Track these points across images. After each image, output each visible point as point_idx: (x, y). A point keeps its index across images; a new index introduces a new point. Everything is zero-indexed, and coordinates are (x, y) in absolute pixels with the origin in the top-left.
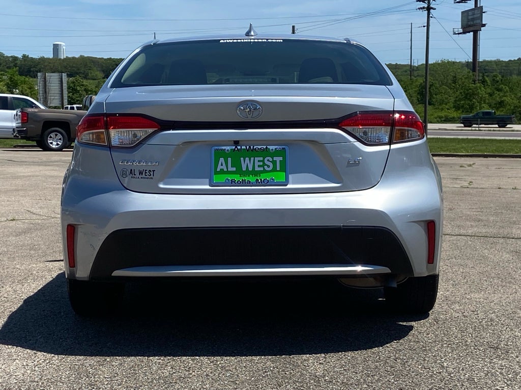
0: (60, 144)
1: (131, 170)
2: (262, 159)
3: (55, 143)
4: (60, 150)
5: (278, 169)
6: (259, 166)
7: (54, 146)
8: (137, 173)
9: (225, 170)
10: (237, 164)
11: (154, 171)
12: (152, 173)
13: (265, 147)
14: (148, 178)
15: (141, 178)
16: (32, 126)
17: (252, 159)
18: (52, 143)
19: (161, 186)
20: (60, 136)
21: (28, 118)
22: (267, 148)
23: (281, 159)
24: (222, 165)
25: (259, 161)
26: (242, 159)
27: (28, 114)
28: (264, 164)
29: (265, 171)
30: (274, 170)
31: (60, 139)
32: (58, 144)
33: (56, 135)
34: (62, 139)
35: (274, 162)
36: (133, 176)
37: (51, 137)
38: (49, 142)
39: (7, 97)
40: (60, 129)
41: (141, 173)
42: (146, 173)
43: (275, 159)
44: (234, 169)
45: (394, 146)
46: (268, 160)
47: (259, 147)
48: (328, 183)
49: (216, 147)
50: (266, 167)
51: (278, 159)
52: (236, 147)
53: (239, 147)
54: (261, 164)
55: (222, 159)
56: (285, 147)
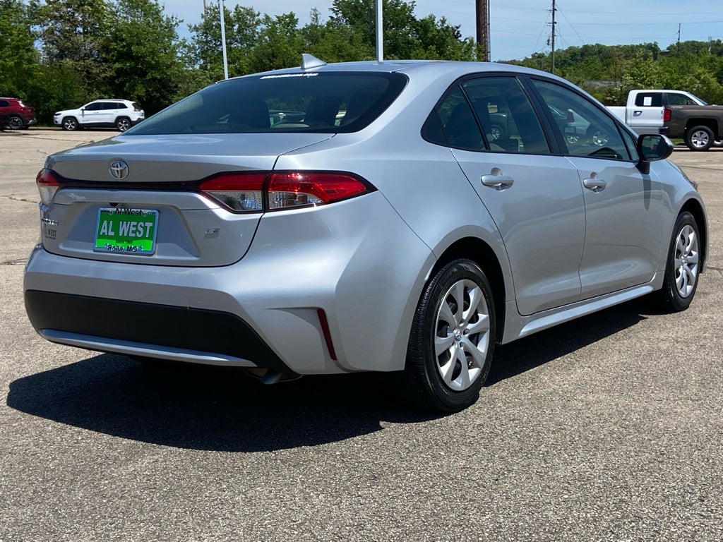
0: (705, 143)
2: (136, 223)
3: (699, 142)
4: (705, 149)
5: (147, 236)
6: (133, 232)
7: (698, 146)
8: (47, 233)
9: (106, 234)
10: (116, 229)
11: (55, 231)
13: (139, 210)
14: (53, 238)
15: (50, 238)
16: (674, 124)
17: (129, 223)
18: (696, 143)
19: (61, 247)
20: (705, 134)
21: (671, 116)
22: (141, 211)
23: (151, 224)
24: (104, 228)
25: (134, 226)
26: (121, 222)
27: (671, 111)
28: (137, 230)
29: (136, 238)
30: (144, 237)
31: (706, 138)
32: (702, 144)
33: (701, 134)
34: (708, 137)
35: (145, 228)
37: (695, 136)
38: (693, 141)
39: (661, 93)
40: (706, 127)
42: (51, 233)
43: (146, 224)
44: (113, 234)
45: (267, 215)
46: (141, 226)
47: (135, 210)
48: (188, 256)
49: (102, 209)
50: (138, 233)
51: (149, 225)
52: (117, 209)
53: (119, 210)
54: (135, 229)
55: (105, 222)
56: (155, 211)
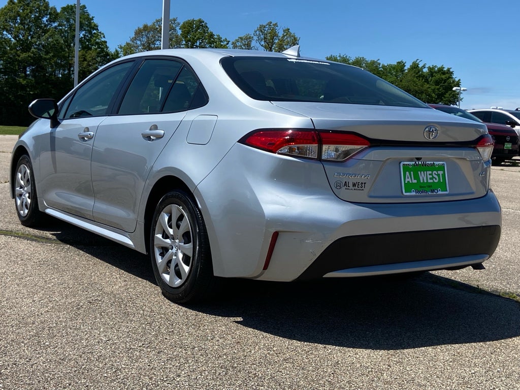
1: (346, 182)
2: (430, 172)
5: (441, 181)
6: (430, 179)
8: (351, 185)
9: (411, 182)
10: (417, 178)
11: (365, 183)
12: (363, 185)
13: (432, 163)
14: (360, 190)
15: (355, 189)
17: (425, 172)
22: (434, 163)
24: (408, 178)
25: (430, 174)
26: (419, 172)
28: (433, 177)
29: (434, 183)
35: (438, 175)
36: (347, 187)
41: (354, 185)
42: (358, 185)
43: (439, 172)
44: (415, 181)
46: (435, 174)
47: (429, 163)
49: (403, 163)
50: (434, 179)
51: (441, 173)
52: (416, 163)
53: (417, 163)
54: (431, 176)
55: (407, 173)
56: (444, 163)
